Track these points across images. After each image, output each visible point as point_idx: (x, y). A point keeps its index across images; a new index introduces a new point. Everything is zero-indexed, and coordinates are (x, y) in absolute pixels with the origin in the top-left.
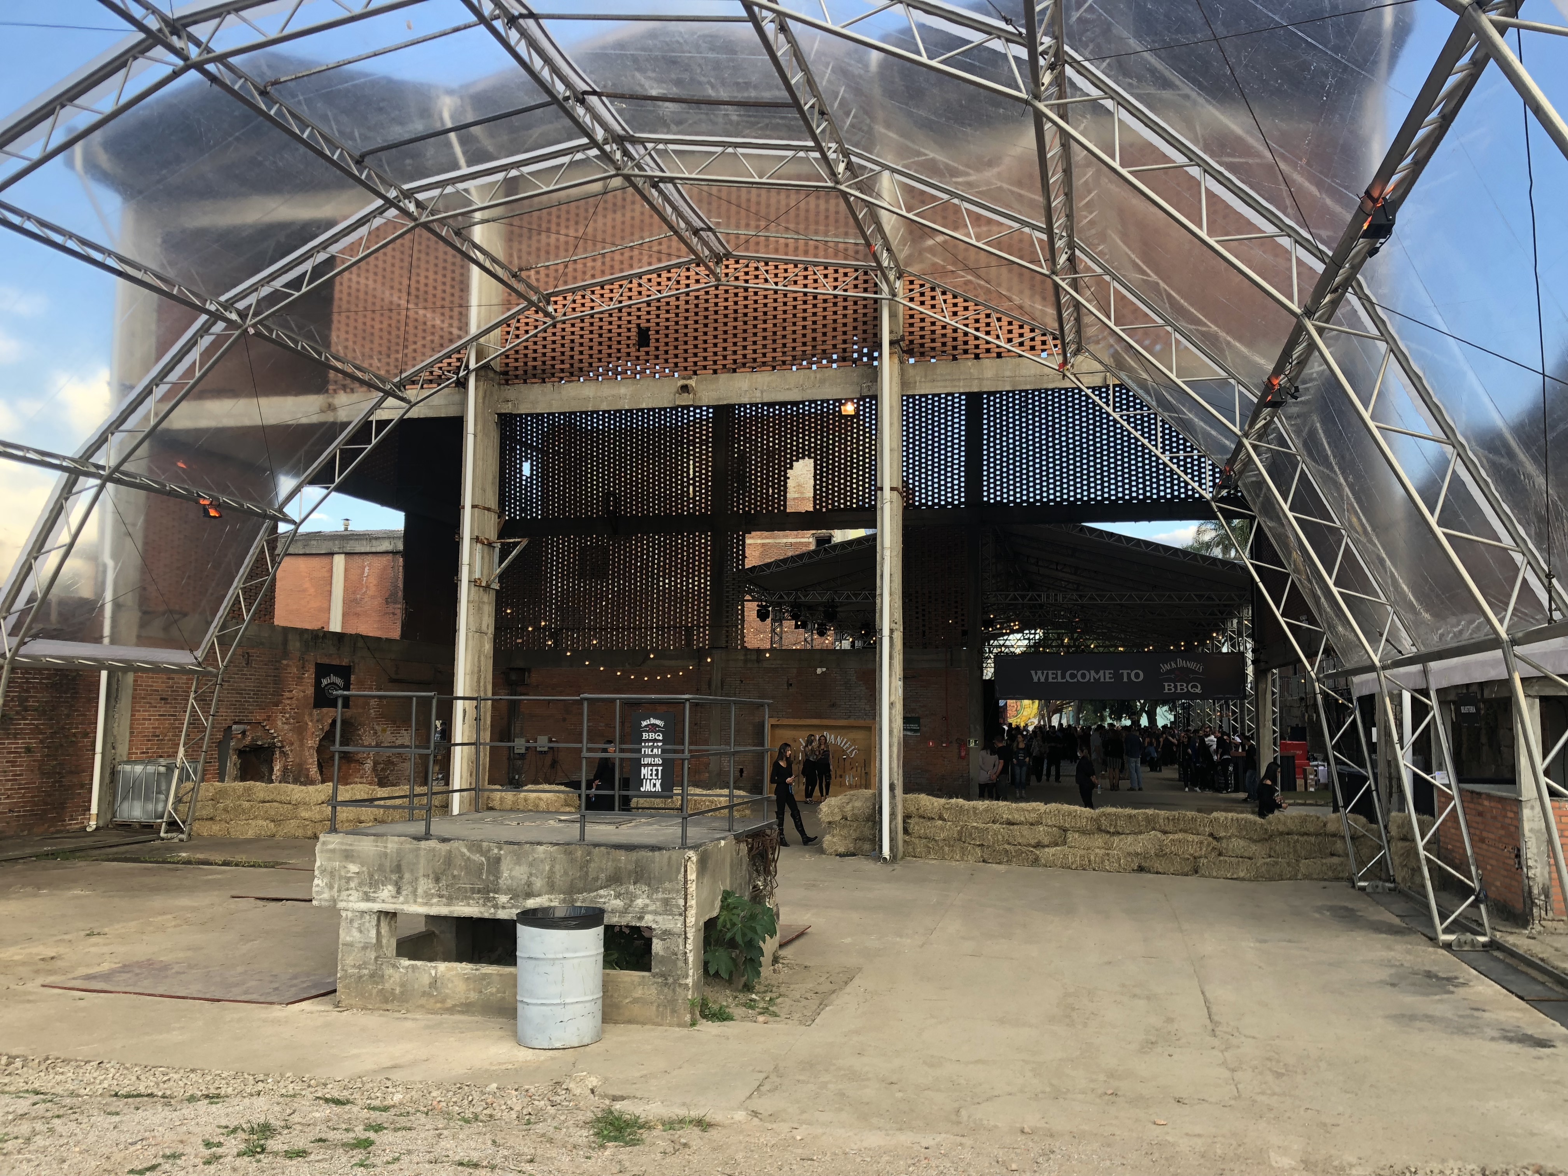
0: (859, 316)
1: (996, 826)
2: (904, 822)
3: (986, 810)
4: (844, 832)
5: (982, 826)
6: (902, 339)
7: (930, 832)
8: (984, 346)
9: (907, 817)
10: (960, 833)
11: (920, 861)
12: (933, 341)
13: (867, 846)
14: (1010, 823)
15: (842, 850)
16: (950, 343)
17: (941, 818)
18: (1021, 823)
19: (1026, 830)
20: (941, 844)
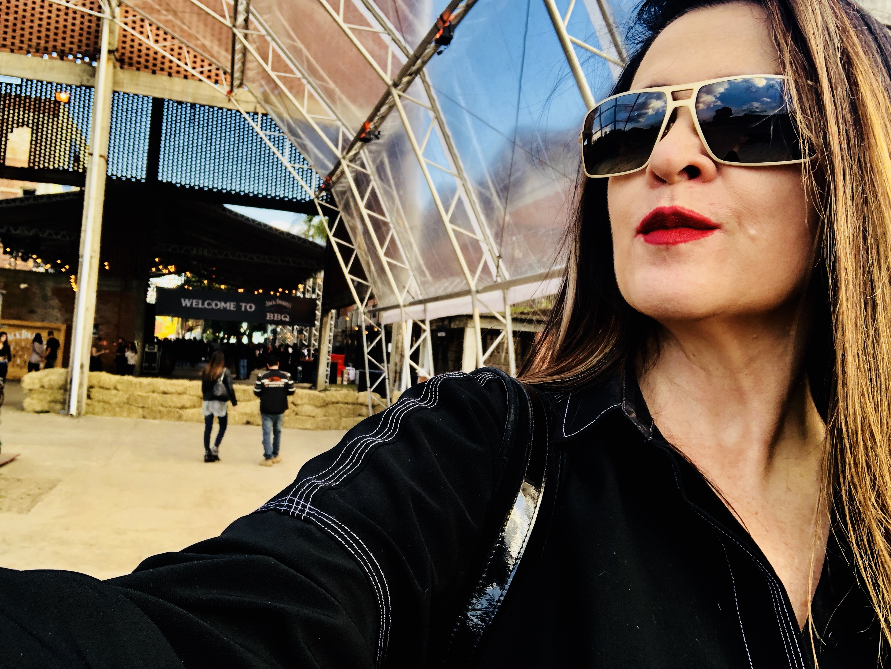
0: (85, 27)
1: (155, 395)
2: (88, 391)
3: (149, 384)
4: (42, 396)
5: (144, 394)
6: (117, 50)
7: (106, 398)
8: (175, 68)
9: (91, 387)
10: (128, 399)
11: (98, 418)
12: (139, 56)
13: (58, 407)
14: (165, 393)
15: (39, 409)
16: (151, 61)
17: (115, 388)
18: (172, 393)
19: (175, 398)
20: (114, 406)
